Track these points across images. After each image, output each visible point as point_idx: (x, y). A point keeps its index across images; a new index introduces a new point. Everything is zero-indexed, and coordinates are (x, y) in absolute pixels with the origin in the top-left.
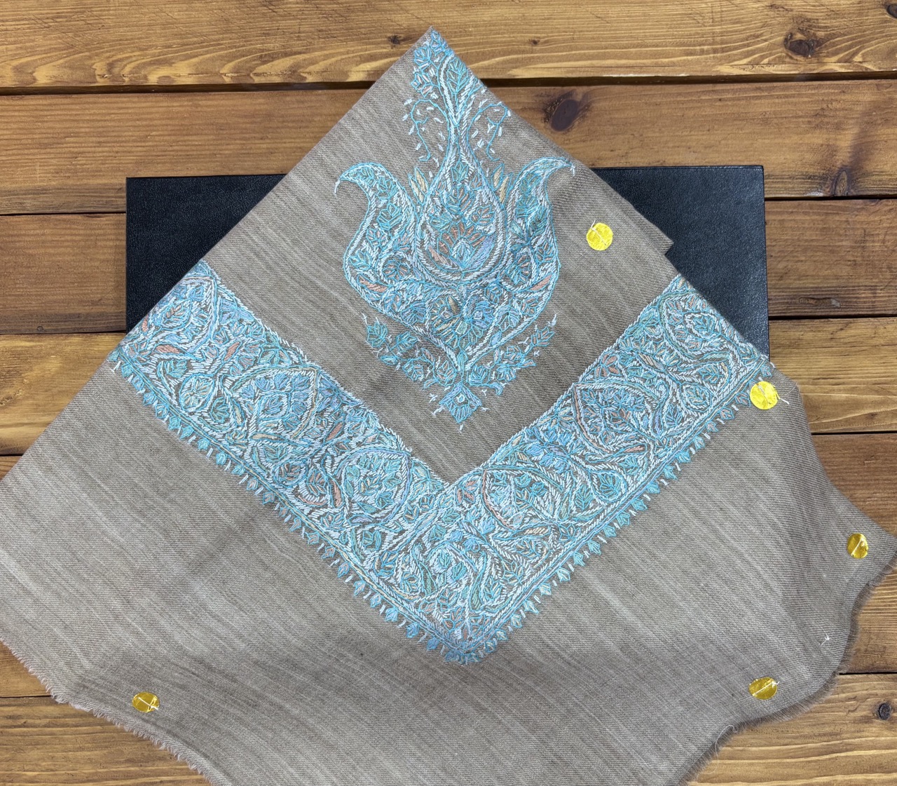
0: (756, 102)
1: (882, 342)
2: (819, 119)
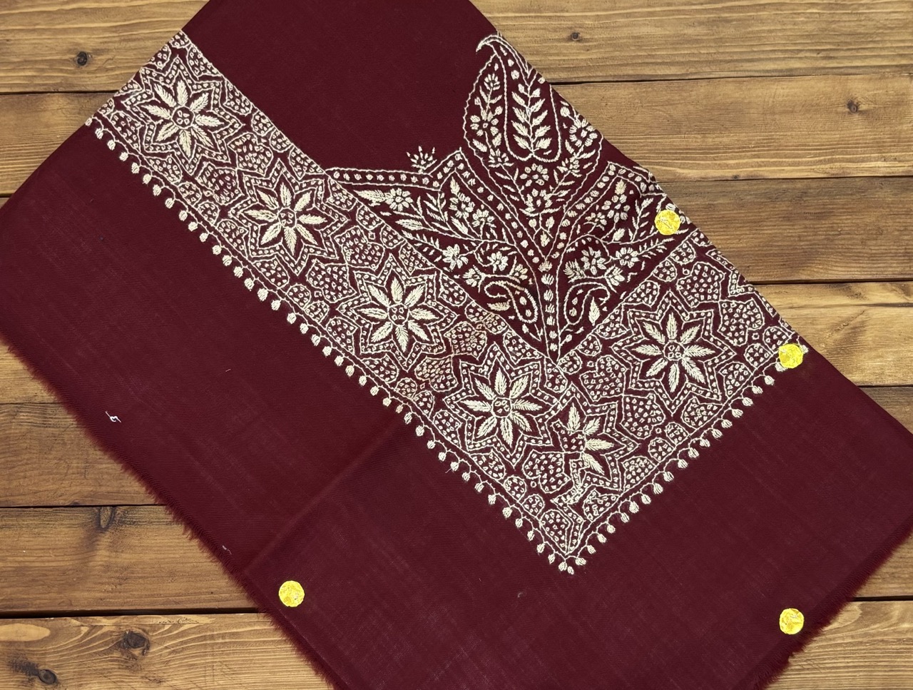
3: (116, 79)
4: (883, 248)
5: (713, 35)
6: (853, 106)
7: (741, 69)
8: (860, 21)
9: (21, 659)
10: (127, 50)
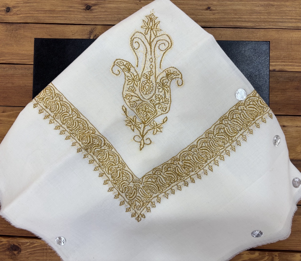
3: (20, 18)
5: (267, 11)
7: (278, 25)
10: (26, 7)
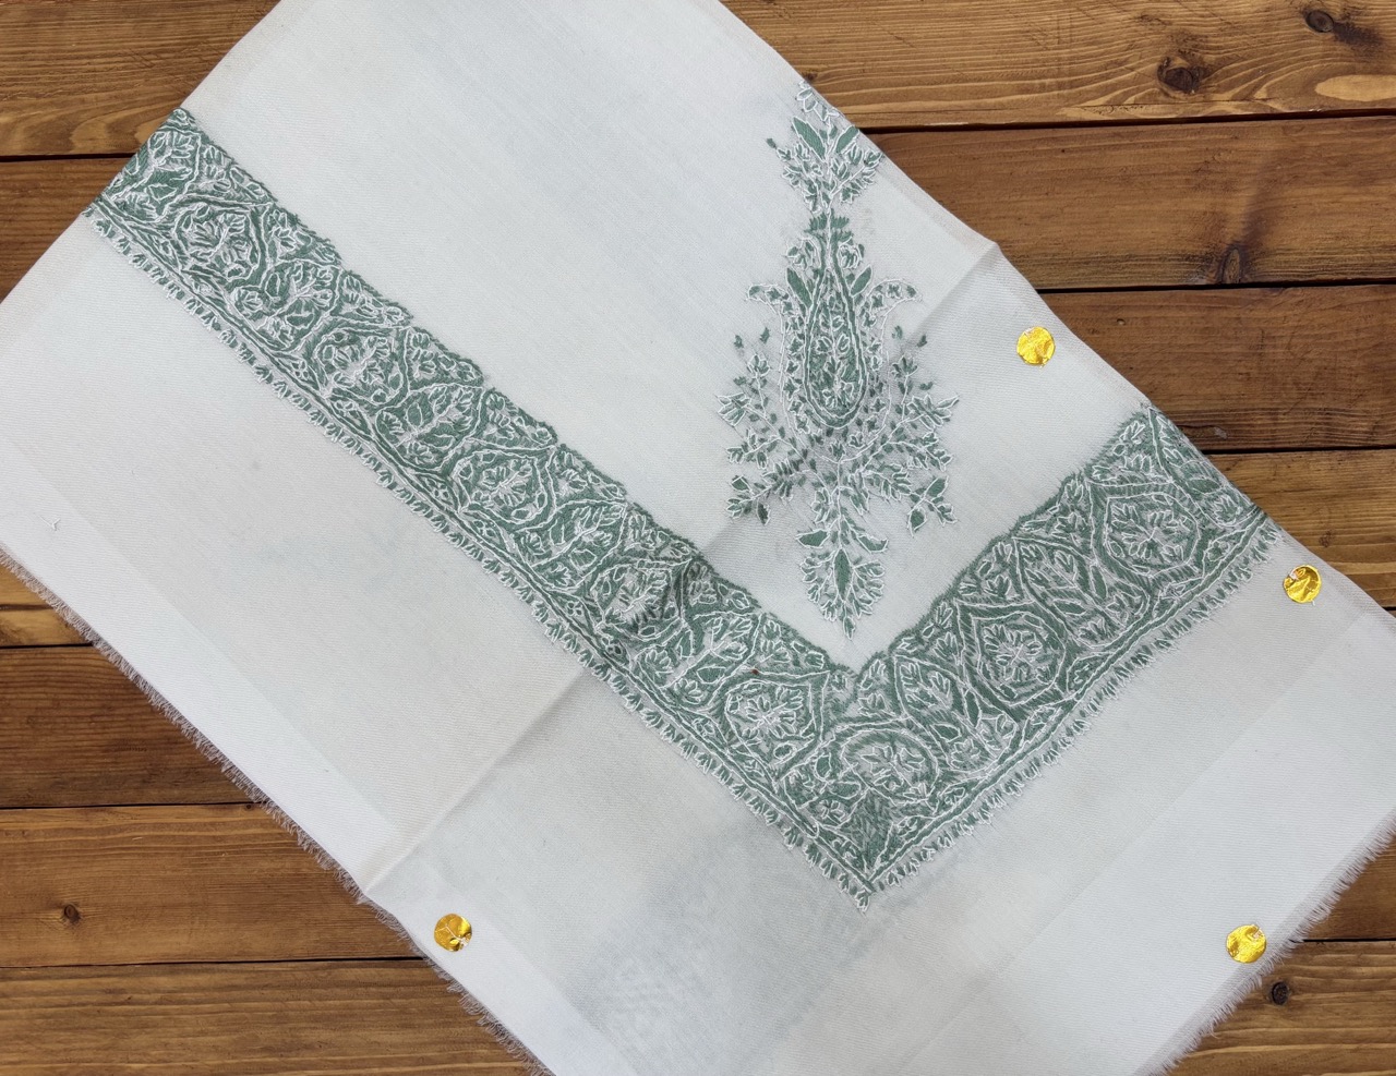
0: (1113, 153)
1: (1284, 486)
2: (1201, 176)
4: (29, 696)
6: (72, 914)
8: (65, 1050)
9: (1362, 49)
